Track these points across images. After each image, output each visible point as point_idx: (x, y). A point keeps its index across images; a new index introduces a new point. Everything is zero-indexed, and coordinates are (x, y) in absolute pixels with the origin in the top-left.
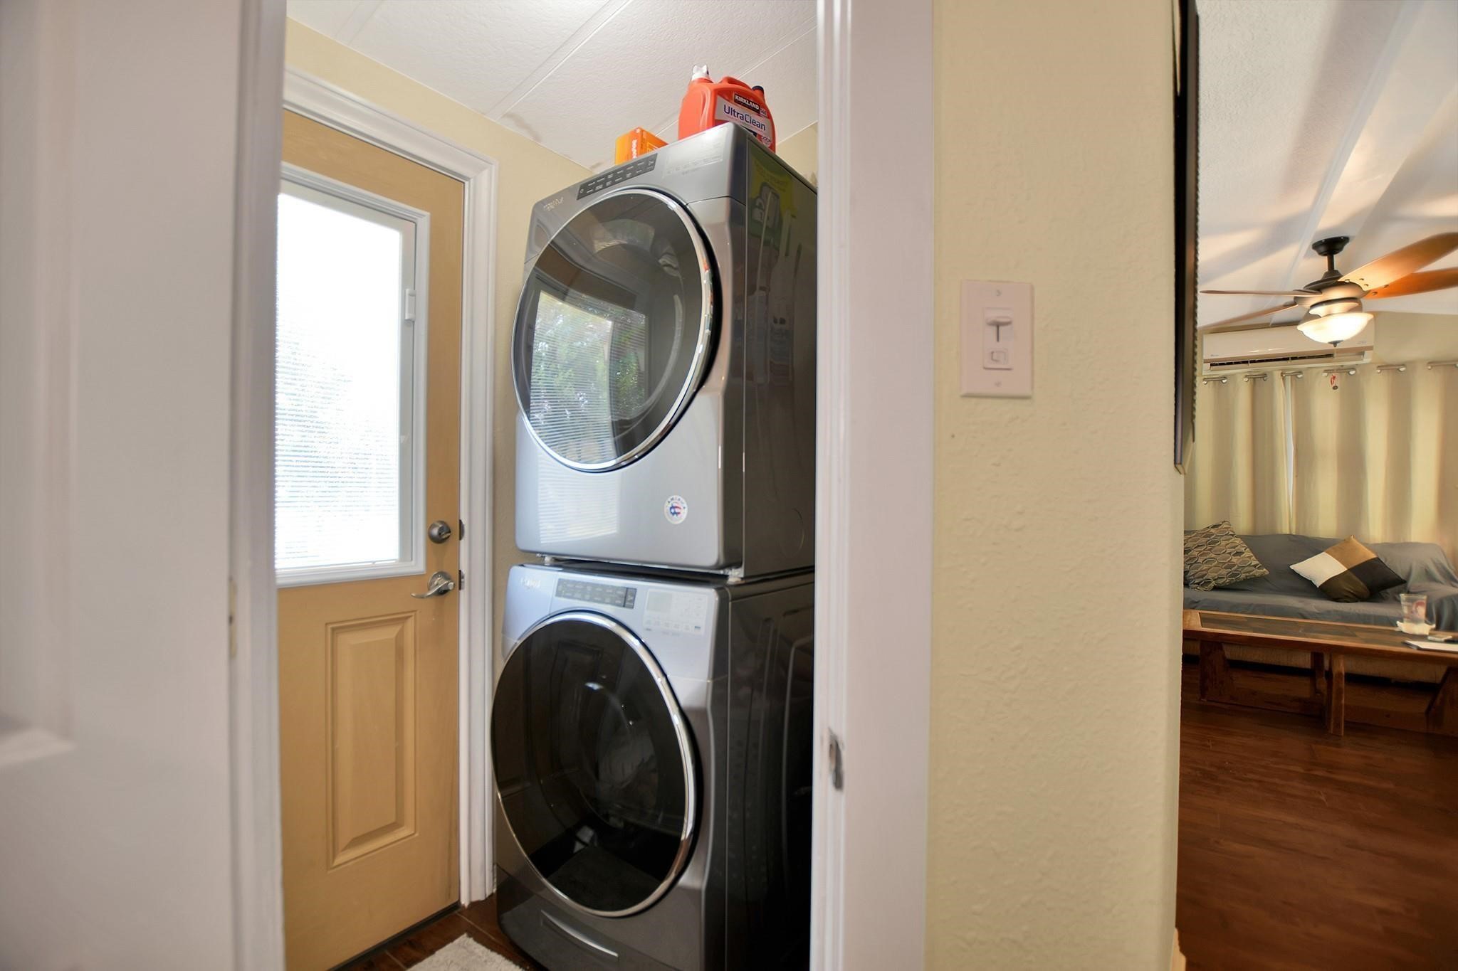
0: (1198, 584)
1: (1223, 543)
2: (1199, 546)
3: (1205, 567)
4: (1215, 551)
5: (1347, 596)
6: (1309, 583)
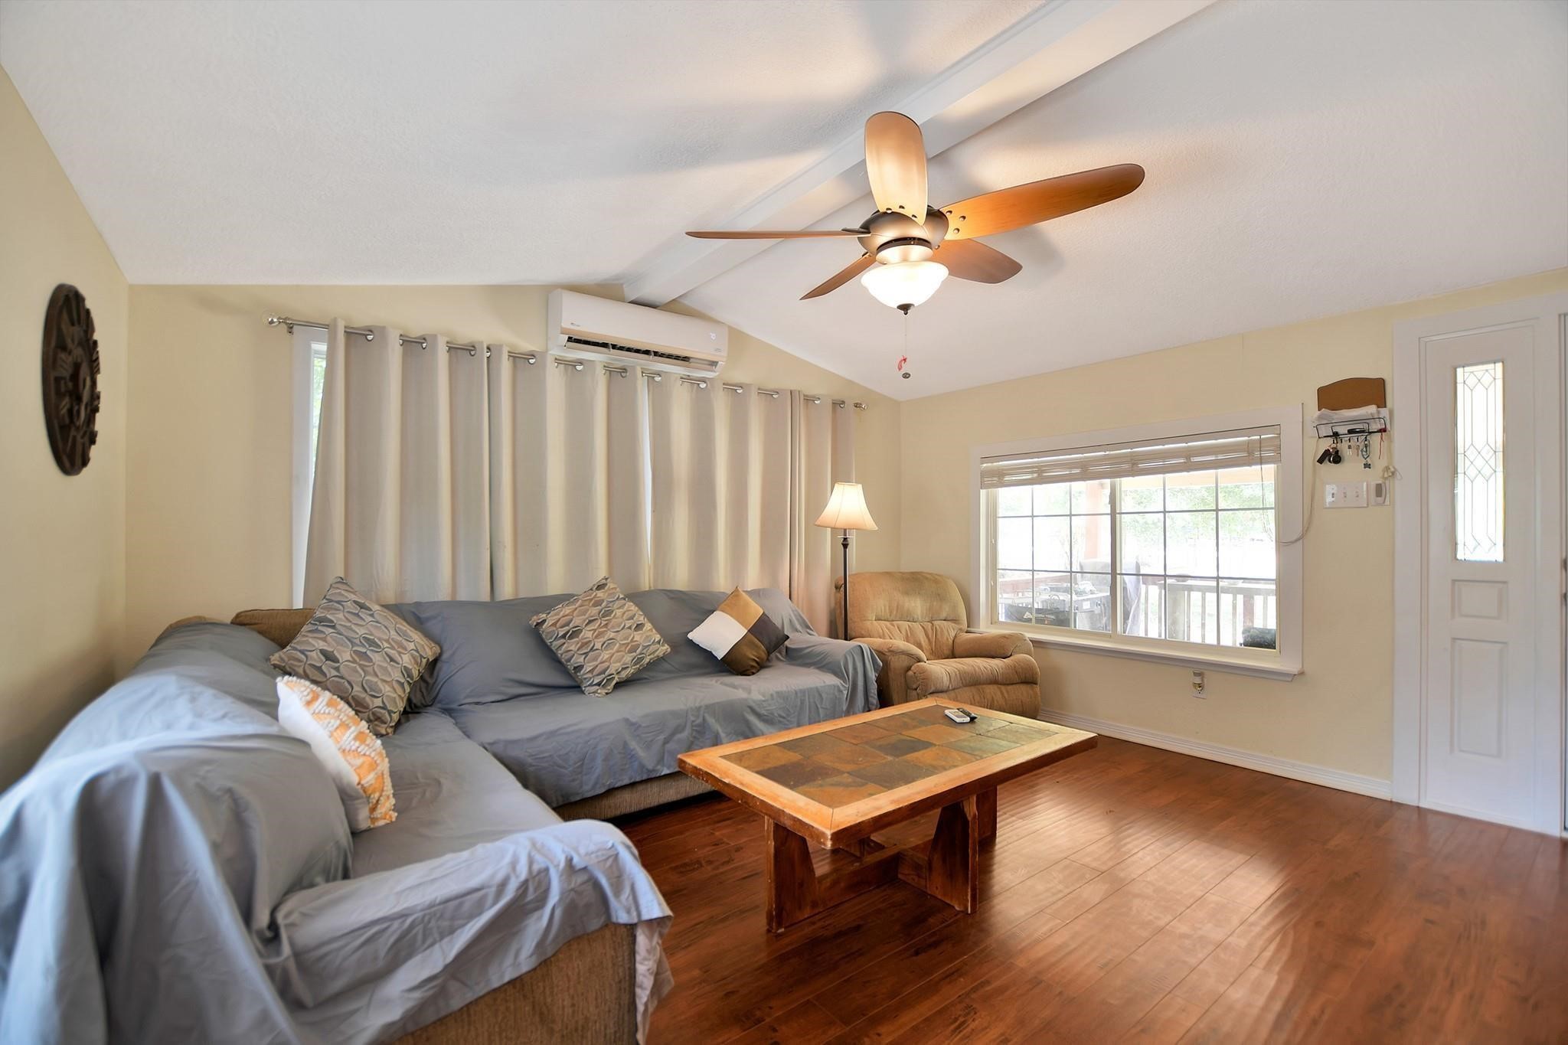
0: (599, 684)
1: (619, 612)
2: (589, 621)
3: (605, 655)
5: (753, 667)
6: (708, 655)
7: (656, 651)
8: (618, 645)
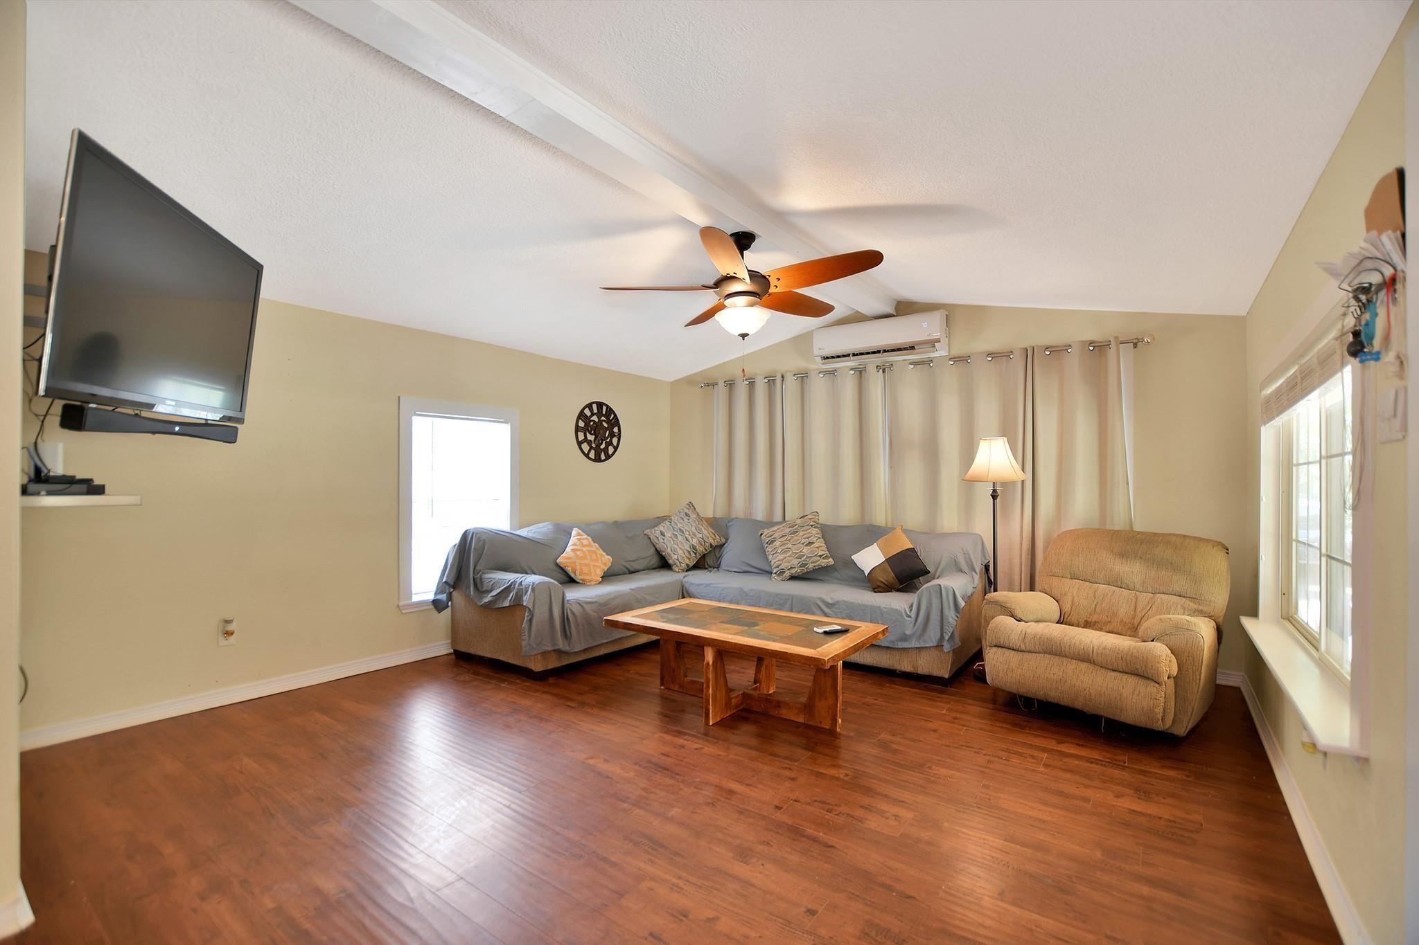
2: (783, 536)
3: (781, 557)
4: (793, 542)
5: (878, 587)
6: (860, 571)
7: (817, 561)
8: (791, 552)
